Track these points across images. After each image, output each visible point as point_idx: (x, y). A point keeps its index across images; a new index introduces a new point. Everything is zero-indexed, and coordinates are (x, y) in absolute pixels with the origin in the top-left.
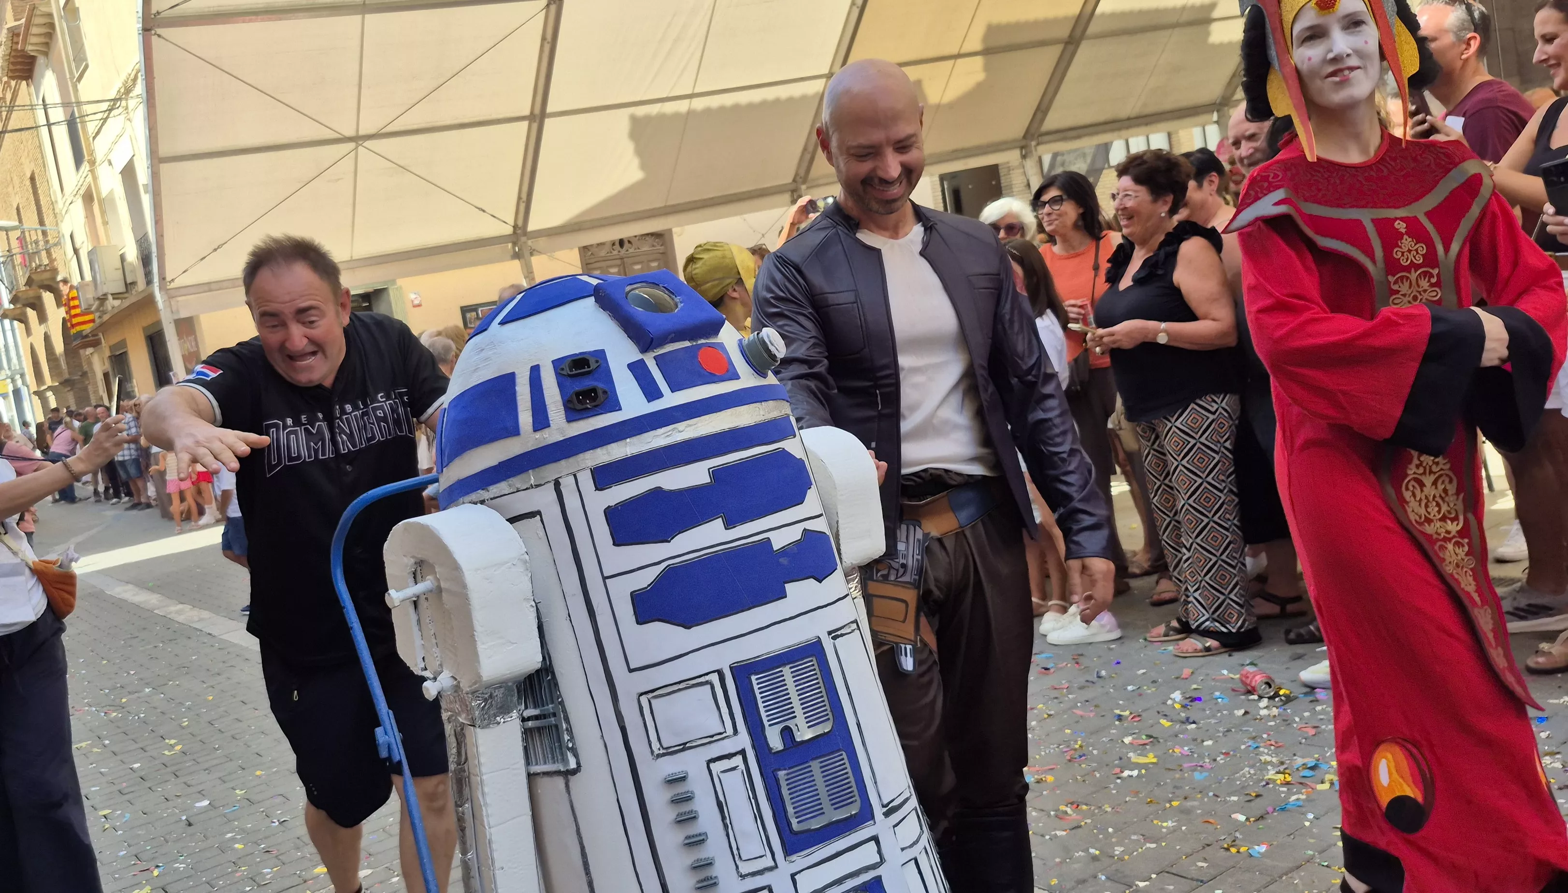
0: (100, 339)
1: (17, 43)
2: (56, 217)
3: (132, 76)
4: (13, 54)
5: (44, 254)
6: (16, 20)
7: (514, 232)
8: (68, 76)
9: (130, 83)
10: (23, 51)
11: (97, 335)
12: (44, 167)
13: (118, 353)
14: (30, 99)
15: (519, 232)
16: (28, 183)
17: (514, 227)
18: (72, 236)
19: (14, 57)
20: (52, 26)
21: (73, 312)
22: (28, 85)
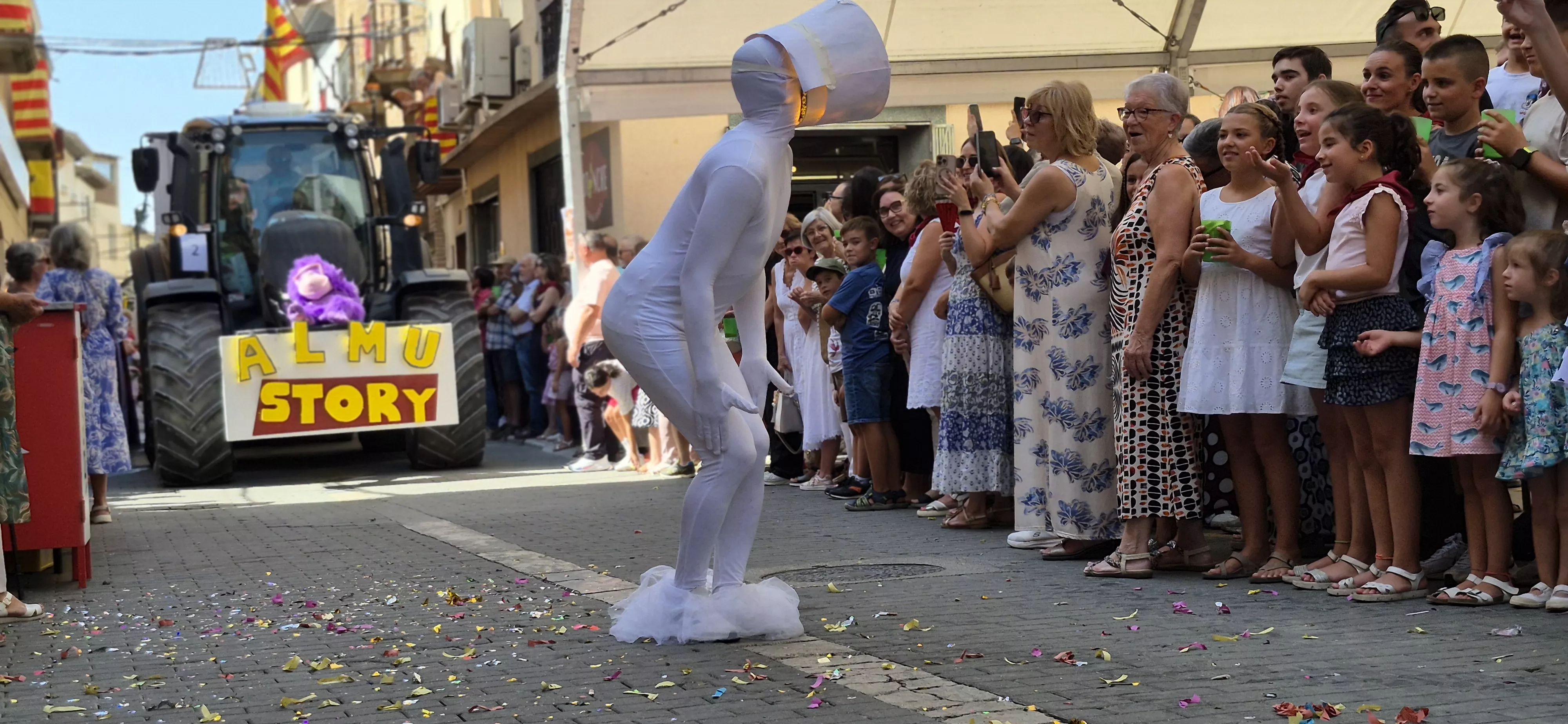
0: (460, 180)
5: (398, 41)
7: (1167, 50)
13: (483, 200)
15: (1175, 49)
17: (1167, 38)
18: (443, 15)
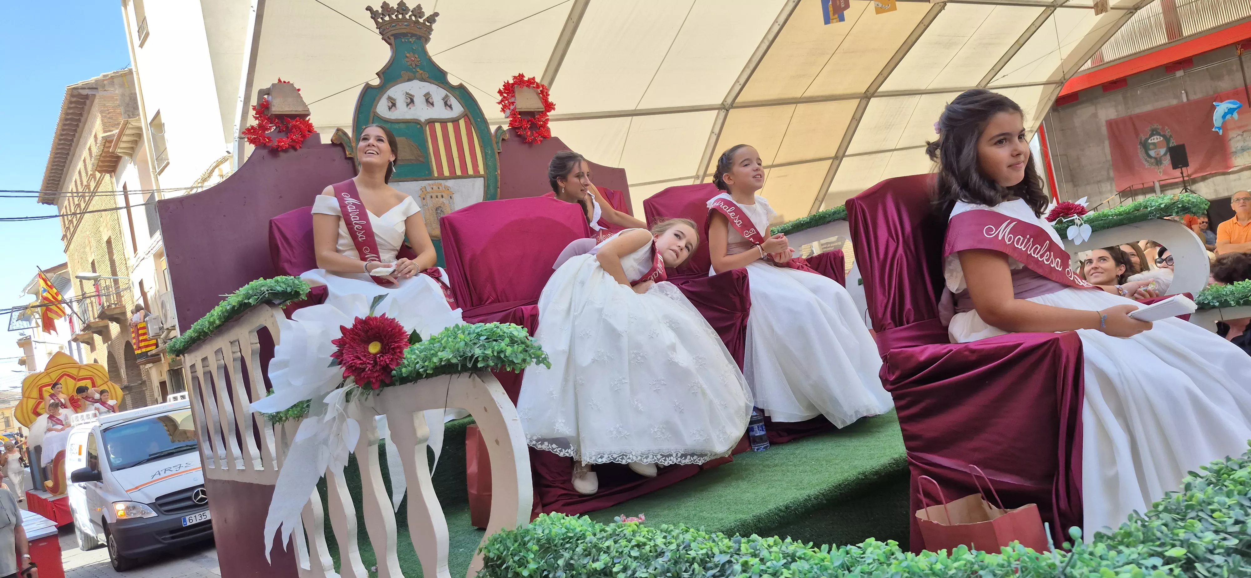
0: (161, 359)
1: (110, 147)
2: (127, 269)
3: (209, 171)
4: (103, 155)
6: (105, 132)
8: (151, 170)
9: (207, 175)
10: (113, 153)
11: (158, 355)
12: (121, 234)
13: (175, 368)
14: (112, 186)
16: (104, 245)
18: (141, 284)
19: (103, 157)
20: (140, 136)
21: (141, 338)
22: (111, 176)
